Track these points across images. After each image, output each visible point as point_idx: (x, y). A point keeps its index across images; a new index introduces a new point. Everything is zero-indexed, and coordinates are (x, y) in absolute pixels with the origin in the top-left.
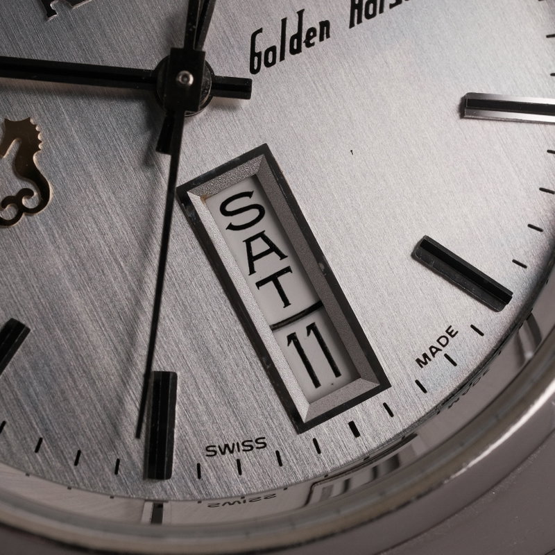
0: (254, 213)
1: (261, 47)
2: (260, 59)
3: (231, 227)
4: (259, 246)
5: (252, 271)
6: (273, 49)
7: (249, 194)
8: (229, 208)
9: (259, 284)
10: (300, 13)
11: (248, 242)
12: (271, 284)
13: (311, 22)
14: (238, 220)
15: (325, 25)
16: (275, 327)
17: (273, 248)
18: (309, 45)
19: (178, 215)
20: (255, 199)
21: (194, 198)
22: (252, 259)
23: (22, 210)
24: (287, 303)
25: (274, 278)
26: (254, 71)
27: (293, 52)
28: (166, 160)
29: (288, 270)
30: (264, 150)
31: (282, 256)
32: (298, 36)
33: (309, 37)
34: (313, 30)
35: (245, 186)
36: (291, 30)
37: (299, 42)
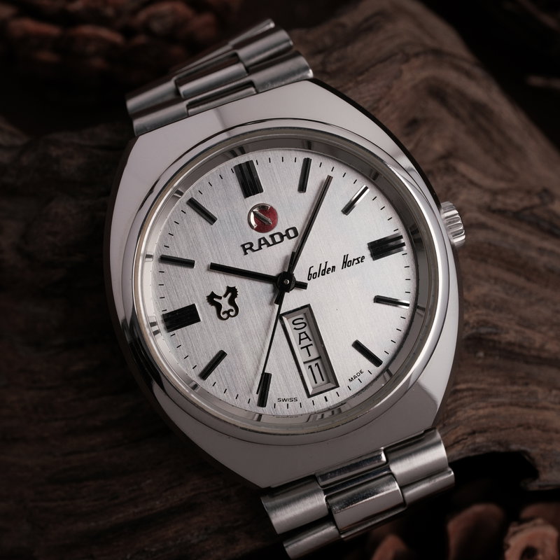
0: (303, 325)
1: (312, 272)
2: (311, 276)
3: (295, 329)
4: (303, 336)
5: (300, 344)
6: (316, 273)
7: (302, 319)
8: (295, 322)
9: (302, 348)
10: (326, 263)
11: (300, 334)
12: (305, 349)
13: (329, 266)
14: (298, 327)
15: (334, 267)
16: (305, 363)
17: (308, 337)
18: (328, 273)
19: (279, 324)
20: (304, 321)
21: (284, 318)
22: (300, 340)
23: (229, 316)
24: (310, 355)
25: (307, 347)
26: (309, 280)
27: (322, 275)
28: (277, 306)
29: (311, 345)
30: (308, 306)
31: (310, 340)
32: (325, 270)
33: (328, 271)
34: (330, 268)
35: (301, 316)
36: (323, 268)
37: (325, 272)
